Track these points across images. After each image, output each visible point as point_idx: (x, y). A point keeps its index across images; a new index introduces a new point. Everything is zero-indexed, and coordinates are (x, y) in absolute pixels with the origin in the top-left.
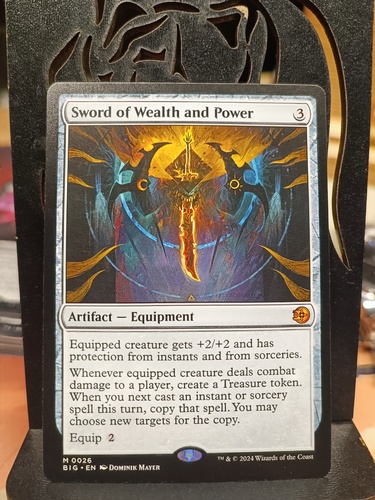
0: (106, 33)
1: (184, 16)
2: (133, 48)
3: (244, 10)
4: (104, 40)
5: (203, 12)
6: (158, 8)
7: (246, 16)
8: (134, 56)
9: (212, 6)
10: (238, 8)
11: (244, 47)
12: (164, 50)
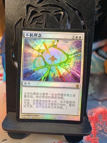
1: (47, 14)
4: (28, 19)
8: (35, 24)
9: (54, 12)
10: (61, 12)
11: (62, 22)
12: (42, 22)
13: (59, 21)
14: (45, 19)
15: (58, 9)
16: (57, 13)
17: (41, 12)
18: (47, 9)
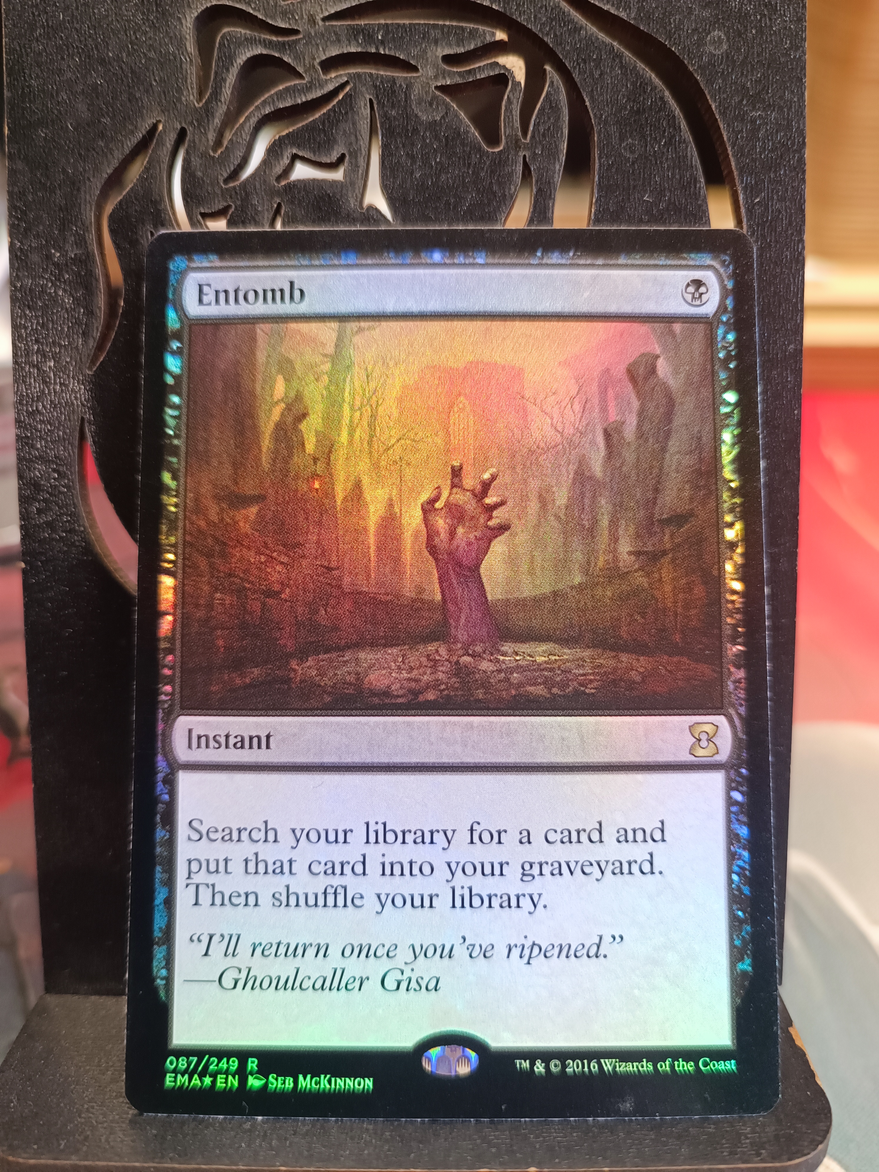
0: (216, 121)
1: (385, 79)
2: (275, 153)
3: (515, 64)
4: (212, 136)
5: (426, 72)
7: (521, 78)
8: (278, 170)
9: (447, 59)
10: (502, 60)
11: (517, 145)
12: (343, 156)
13: (493, 139)
14: (364, 126)
15: (473, 33)
16: (470, 72)
17: (329, 64)
18: (382, 42)
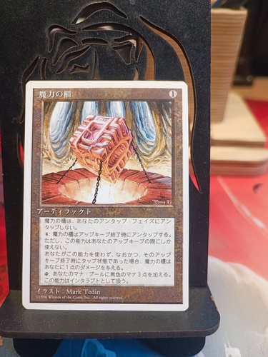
0: (54, 57)
1: (99, 46)
2: (70, 66)
3: (133, 41)
4: (53, 61)
5: (110, 44)
6: (84, 41)
7: (135, 45)
8: (71, 70)
9: (115, 40)
10: (130, 41)
11: (134, 63)
12: (88, 66)
14: (94, 58)
15: (124, 34)
16: (122, 44)
18: (98, 36)
